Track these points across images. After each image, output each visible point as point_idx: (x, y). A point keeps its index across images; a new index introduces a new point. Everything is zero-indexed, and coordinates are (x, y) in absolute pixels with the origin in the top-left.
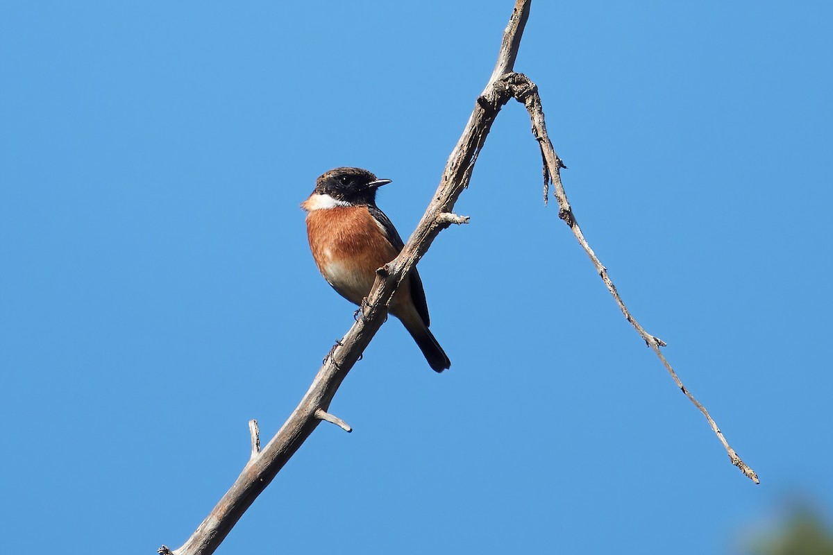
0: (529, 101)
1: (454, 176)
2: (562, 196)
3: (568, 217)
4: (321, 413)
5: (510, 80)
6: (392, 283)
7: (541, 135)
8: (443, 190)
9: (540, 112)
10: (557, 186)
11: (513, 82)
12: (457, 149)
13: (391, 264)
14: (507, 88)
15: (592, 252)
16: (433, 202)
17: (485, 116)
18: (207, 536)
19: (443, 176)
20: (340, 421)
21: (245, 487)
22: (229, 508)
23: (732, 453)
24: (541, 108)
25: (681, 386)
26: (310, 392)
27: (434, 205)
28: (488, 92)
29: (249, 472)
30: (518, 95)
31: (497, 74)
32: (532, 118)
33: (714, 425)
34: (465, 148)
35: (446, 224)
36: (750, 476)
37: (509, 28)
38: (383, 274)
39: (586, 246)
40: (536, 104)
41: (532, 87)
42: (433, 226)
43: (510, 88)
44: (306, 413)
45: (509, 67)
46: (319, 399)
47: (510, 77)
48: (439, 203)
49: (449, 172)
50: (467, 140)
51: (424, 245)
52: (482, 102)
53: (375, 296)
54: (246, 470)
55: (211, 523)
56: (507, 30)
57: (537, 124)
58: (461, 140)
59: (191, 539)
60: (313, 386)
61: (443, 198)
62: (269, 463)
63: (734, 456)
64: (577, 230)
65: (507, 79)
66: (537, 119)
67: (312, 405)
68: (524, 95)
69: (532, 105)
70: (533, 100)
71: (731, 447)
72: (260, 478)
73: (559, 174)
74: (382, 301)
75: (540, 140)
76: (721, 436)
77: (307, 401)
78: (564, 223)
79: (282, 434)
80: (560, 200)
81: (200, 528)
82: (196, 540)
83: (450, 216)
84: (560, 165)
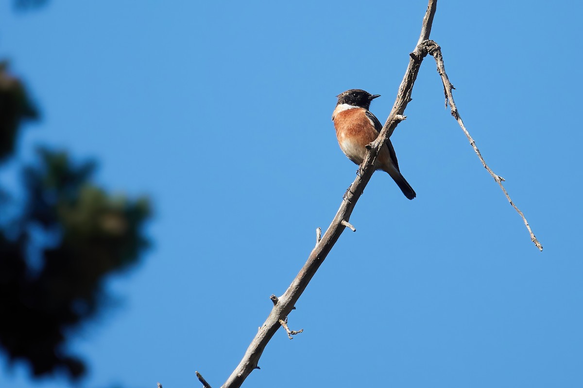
0: (435, 54)
1: (402, 95)
2: (452, 104)
3: (456, 114)
4: (344, 223)
5: (425, 44)
6: (374, 153)
7: (441, 72)
8: (398, 103)
9: (441, 60)
10: (450, 98)
11: (427, 45)
12: (403, 81)
13: (373, 143)
14: (424, 48)
15: (467, 133)
16: (393, 110)
17: (415, 63)
18: (295, 288)
19: (397, 96)
20: (351, 226)
21: (311, 263)
22: (304, 274)
23: (532, 235)
24: (442, 58)
25: (510, 201)
26: (338, 212)
27: (393, 111)
28: (416, 51)
29: (313, 255)
30: (429, 51)
31: (421, 40)
32: (437, 63)
33: (526, 222)
34: (407, 81)
35: (398, 121)
36: (538, 247)
37: (426, 17)
38: (369, 148)
39: (465, 129)
40: (438, 56)
41: (437, 47)
42: (392, 122)
43: (426, 48)
44: (337, 222)
45: (427, 36)
46: (343, 215)
47: (425, 42)
48: (395, 110)
49: (400, 93)
50: (407, 76)
51: (389, 133)
52: (412, 55)
53: (366, 159)
54: (312, 253)
55: (296, 282)
56: (425, 18)
57: (439, 67)
58: (405, 76)
59: (287, 291)
60: (340, 208)
61: (397, 107)
62: (321, 250)
63: (533, 237)
64: (460, 121)
65: (424, 43)
66: (440, 64)
67: (339, 218)
68: (432, 52)
69: (437, 56)
70: (437, 54)
71: (532, 232)
72: (317, 257)
73: (451, 92)
74: (370, 162)
75: (441, 74)
76: (528, 227)
77: (338, 217)
78: (454, 118)
79: (327, 233)
80: (452, 106)
81: (291, 285)
82: (289, 291)
83: (400, 117)
84: (452, 87)
